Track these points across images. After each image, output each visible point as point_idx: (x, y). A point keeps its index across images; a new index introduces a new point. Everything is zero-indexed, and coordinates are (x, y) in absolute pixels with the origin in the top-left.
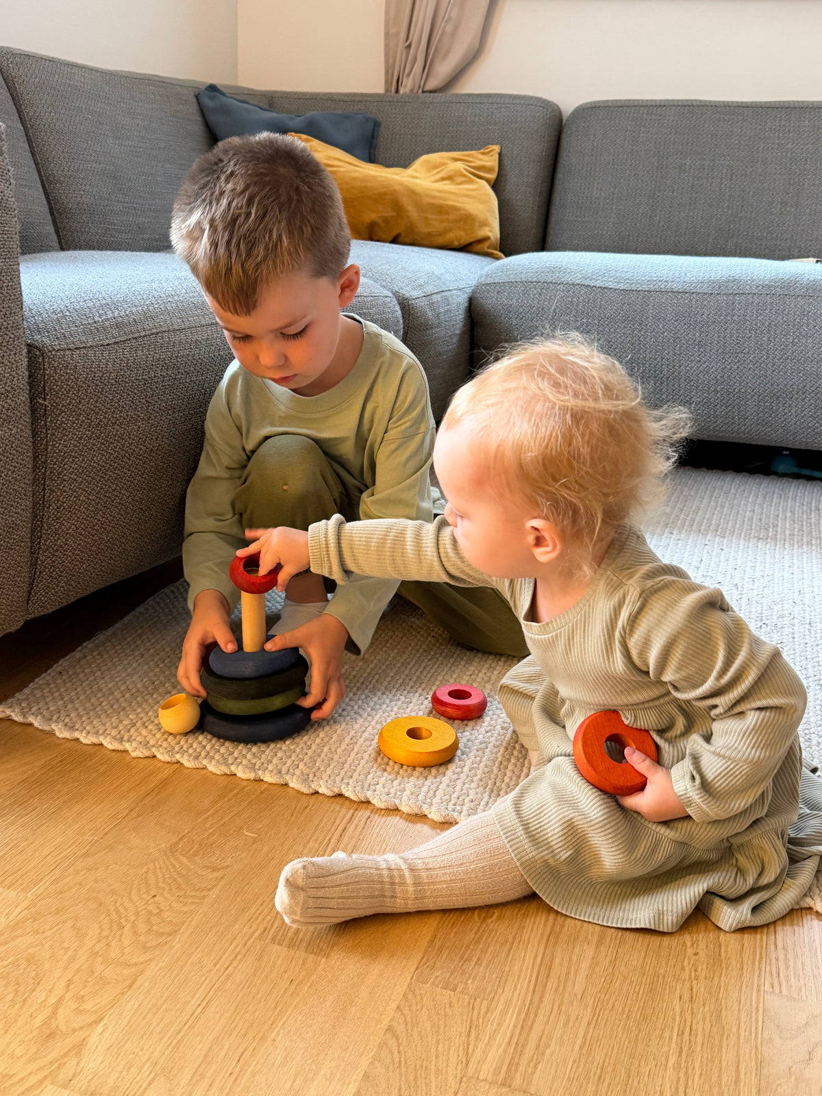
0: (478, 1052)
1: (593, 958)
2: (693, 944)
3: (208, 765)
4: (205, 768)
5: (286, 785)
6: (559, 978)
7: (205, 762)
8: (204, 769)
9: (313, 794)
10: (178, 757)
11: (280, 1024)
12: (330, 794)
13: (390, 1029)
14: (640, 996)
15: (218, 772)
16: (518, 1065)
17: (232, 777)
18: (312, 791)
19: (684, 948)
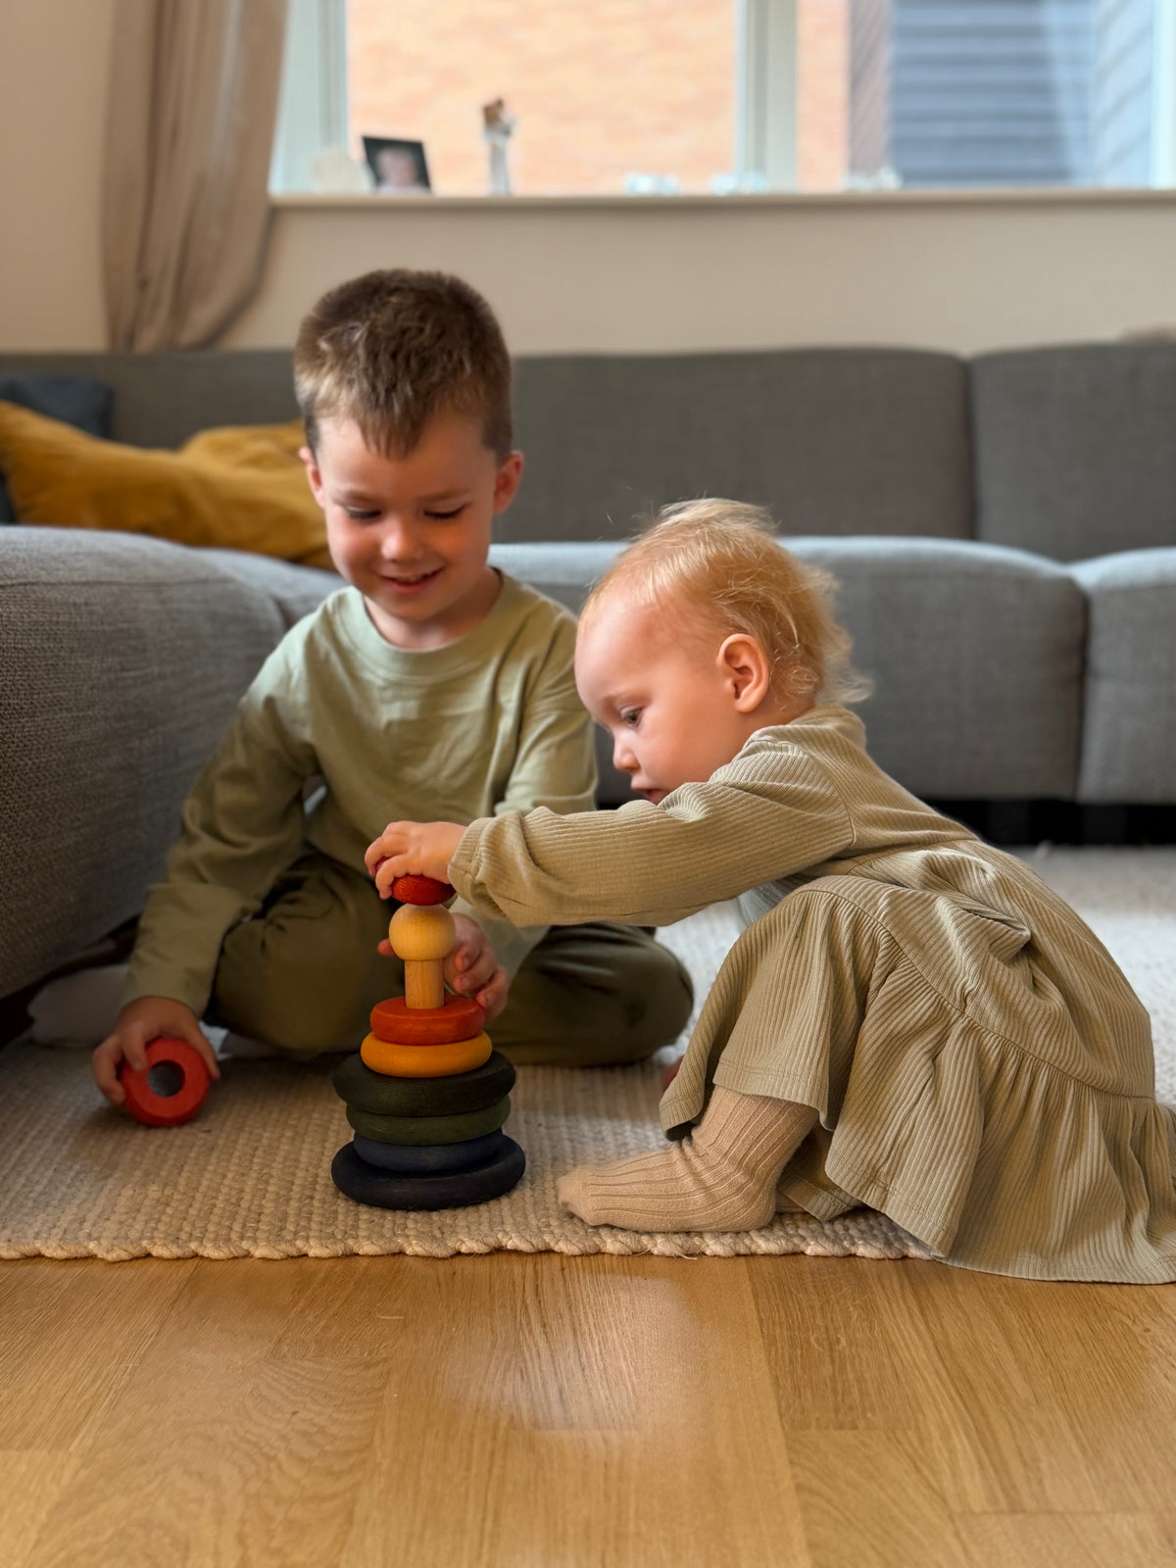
0: (947, 1483)
1: (1016, 1360)
2: (1134, 1321)
3: (252, 1250)
4: (248, 1255)
5: (402, 1253)
6: (989, 1388)
7: (245, 1245)
8: (245, 1257)
9: (452, 1257)
10: (193, 1246)
11: (632, 1515)
12: (483, 1249)
13: (799, 1488)
14: (1112, 1385)
15: (277, 1255)
16: (1014, 1487)
17: (301, 1260)
18: (451, 1252)
19: (1125, 1327)
